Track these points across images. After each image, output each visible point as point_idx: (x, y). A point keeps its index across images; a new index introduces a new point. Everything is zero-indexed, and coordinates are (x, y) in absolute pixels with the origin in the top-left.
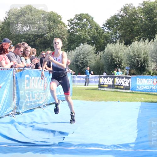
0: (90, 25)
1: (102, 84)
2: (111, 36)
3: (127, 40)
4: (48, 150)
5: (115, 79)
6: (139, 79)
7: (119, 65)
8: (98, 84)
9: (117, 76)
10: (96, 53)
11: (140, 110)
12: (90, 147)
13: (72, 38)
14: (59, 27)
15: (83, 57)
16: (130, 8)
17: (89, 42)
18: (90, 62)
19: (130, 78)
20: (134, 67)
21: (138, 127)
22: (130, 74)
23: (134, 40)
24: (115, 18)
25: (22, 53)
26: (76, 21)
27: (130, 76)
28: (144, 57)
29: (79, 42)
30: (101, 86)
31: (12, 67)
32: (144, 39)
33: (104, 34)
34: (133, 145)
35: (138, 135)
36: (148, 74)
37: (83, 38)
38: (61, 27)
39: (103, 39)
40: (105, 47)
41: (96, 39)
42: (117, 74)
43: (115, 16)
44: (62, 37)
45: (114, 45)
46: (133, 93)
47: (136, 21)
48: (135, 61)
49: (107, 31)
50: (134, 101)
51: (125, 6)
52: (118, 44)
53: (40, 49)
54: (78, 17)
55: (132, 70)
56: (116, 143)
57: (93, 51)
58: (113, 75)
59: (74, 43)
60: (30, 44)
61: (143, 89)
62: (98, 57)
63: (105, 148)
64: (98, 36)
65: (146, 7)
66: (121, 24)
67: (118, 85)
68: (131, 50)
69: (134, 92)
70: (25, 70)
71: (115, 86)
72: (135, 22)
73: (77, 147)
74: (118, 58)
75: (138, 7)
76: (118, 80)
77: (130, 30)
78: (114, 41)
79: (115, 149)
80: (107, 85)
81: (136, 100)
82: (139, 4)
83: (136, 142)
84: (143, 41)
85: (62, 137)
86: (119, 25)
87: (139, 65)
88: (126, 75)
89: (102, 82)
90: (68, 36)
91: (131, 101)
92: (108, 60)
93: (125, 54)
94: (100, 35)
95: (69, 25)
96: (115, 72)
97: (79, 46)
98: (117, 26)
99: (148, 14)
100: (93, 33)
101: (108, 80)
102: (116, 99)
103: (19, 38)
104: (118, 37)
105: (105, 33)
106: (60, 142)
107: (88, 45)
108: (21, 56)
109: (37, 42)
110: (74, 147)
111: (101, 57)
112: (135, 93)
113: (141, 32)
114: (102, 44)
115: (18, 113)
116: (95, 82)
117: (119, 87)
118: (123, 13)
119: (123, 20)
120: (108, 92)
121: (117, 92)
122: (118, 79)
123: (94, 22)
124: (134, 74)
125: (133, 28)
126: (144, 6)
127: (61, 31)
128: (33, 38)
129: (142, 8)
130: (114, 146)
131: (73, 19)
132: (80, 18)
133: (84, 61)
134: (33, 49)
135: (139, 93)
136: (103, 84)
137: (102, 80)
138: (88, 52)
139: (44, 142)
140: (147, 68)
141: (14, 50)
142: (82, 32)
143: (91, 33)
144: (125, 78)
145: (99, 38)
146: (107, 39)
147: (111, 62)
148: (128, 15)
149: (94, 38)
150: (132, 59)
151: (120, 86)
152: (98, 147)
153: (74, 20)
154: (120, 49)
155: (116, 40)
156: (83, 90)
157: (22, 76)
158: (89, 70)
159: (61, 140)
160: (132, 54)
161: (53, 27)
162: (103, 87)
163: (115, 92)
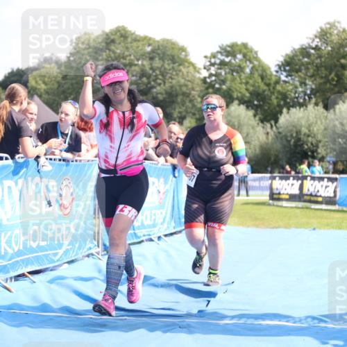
0: (252, 68)
1: (278, 192)
2: (294, 91)
5: (305, 181)
7: (313, 152)
8: (268, 193)
14: (183, 73)
16: (335, 32)
17: (248, 103)
19: (336, 179)
24: (304, 51)
27: (337, 176)
30: (274, 196)
38: (188, 72)
39: (277, 98)
41: (263, 97)
43: (303, 48)
44: (190, 94)
46: (344, 211)
49: (286, 79)
51: (324, 27)
52: (310, 107)
55: (340, 164)
58: (299, 173)
64: (267, 91)
67: (311, 195)
69: (345, 209)
71: (305, 197)
72: (346, 61)
76: (312, 185)
77: (336, 79)
78: (301, 101)
80: (287, 194)
88: (326, 173)
89: (277, 189)
90: (201, 91)
91: (340, 229)
92: (289, 141)
94: (269, 89)
95: (205, 68)
96: (304, 167)
98: (307, 68)
101: (290, 185)
102: (308, 223)
104: (308, 93)
114: (275, 108)
116: (261, 188)
117: (313, 199)
119: (320, 57)
121: (308, 210)
123: (260, 61)
124: (343, 172)
127: (186, 80)
136: (279, 194)
137: (277, 184)
142: (233, 84)
144: (326, 180)
145: (268, 95)
146: (285, 97)
147: (296, 145)
148: (331, 47)
149: (256, 94)
151: (316, 196)
152: (280, 321)
155: (304, 99)
156: (237, 204)
161: (171, 72)
162: (279, 199)
163: (305, 210)
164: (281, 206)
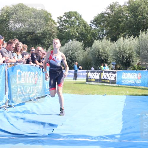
0: (79, 23)
2: (98, 33)
3: (113, 36)
4: (38, 141)
5: (102, 73)
6: (125, 74)
7: (106, 60)
8: (85, 78)
9: (104, 71)
10: (84, 49)
11: (125, 103)
12: (78, 138)
13: (61, 34)
14: (49, 24)
15: (72, 53)
16: (116, 7)
17: (78, 38)
18: (78, 58)
19: (116, 72)
20: (120, 62)
21: (123, 119)
22: (116, 69)
23: (120, 37)
24: (102, 15)
25: (14, 49)
26: (66, 18)
27: (116, 71)
28: (129, 53)
29: (68, 38)
30: (88, 80)
31: (4, 62)
32: (129, 35)
33: (91, 31)
34: (118, 137)
35: (123, 126)
36: (133, 68)
37: (71, 35)
38: (51, 24)
39: (91, 36)
40: (93, 43)
41: (84, 35)
42: (104, 69)
43: (102, 13)
44: (52, 34)
45: (100, 41)
46: (119, 87)
47: (121, 18)
48: (120, 56)
49: (95, 28)
50: (120, 94)
51: (111, 4)
52: (104, 40)
53: (31, 45)
54: (66, 14)
55: (118, 65)
56: (103, 134)
57: (81, 47)
58: (100, 69)
59: (64, 40)
60: (22, 40)
61: (128, 82)
62: (86, 53)
63: (92, 139)
64: (86, 33)
65: (131, 5)
66: (108, 22)
67: (105, 79)
68: (116, 46)
69: (119, 85)
70: (17, 65)
71: (102, 80)
72: (121, 20)
73: (66, 138)
74: (105, 53)
75: (124, 5)
76: (105, 75)
77: (116, 27)
78: (101, 37)
79: (101, 140)
80: (94, 79)
81: (122, 93)
82: (125, 3)
83: (121, 133)
84: (128, 37)
85: (51, 129)
86: (105, 22)
87: (124, 60)
88: (112, 69)
89: (90, 77)
90: (57, 33)
91: (117, 95)
92: (95, 55)
93: (111, 50)
94: (87, 32)
95: (58, 23)
96: (102, 67)
97: (68, 42)
98: (104, 23)
99: (133, 12)
100: (81, 30)
101: (96, 75)
102: (103, 92)
103: (12, 35)
104: (104, 34)
105: (93, 30)
106: (49, 133)
107: (76, 41)
108: (12, 51)
109: (28, 39)
110: (63, 138)
111: (88, 52)
112: (121, 87)
113: (126, 29)
114: (90, 40)
115: (10, 106)
116: (83, 76)
117: (105, 81)
118: (110, 11)
119: (109, 18)
120: (96, 86)
121: (104, 86)
122: (105, 73)
123: (82, 19)
124: (119, 69)
125: (119, 25)
126: (129, 4)
127: (51, 28)
128: (24, 35)
129: (127, 6)
130: (101, 137)
131: (62, 16)
132: (69, 15)
133: (73, 56)
134: (25, 45)
135: (124, 87)
136: (91, 79)
137: (90, 74)
138: (76, 48)
139: (35, 133)
140: (132, 63)
141: (7, 46)
142: (71, 29)
143: (79, 30)
144: (111, 73)
145: (86, 34)
146: (94, 36)
147: (98, 57)
148: (114, 13)
149: (82, 34)
150: (118, 55)
151: (107, 80)
152: (85, 138)
153: (63, 18)
154: (107, 45)
155: (103, 36)
156: (72, 84)
157: (14, 70)
158: (77, 65)
159: (50, 132)
160: (118, 49)
162: (91, 81)
163: (102, 86)
164: (92, 85)
